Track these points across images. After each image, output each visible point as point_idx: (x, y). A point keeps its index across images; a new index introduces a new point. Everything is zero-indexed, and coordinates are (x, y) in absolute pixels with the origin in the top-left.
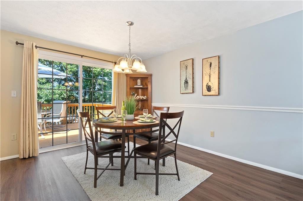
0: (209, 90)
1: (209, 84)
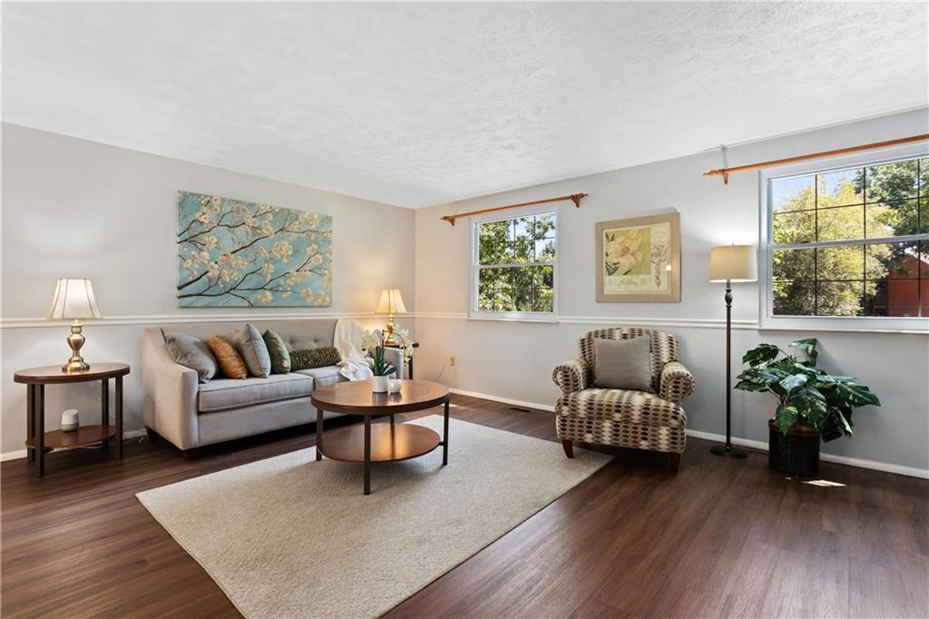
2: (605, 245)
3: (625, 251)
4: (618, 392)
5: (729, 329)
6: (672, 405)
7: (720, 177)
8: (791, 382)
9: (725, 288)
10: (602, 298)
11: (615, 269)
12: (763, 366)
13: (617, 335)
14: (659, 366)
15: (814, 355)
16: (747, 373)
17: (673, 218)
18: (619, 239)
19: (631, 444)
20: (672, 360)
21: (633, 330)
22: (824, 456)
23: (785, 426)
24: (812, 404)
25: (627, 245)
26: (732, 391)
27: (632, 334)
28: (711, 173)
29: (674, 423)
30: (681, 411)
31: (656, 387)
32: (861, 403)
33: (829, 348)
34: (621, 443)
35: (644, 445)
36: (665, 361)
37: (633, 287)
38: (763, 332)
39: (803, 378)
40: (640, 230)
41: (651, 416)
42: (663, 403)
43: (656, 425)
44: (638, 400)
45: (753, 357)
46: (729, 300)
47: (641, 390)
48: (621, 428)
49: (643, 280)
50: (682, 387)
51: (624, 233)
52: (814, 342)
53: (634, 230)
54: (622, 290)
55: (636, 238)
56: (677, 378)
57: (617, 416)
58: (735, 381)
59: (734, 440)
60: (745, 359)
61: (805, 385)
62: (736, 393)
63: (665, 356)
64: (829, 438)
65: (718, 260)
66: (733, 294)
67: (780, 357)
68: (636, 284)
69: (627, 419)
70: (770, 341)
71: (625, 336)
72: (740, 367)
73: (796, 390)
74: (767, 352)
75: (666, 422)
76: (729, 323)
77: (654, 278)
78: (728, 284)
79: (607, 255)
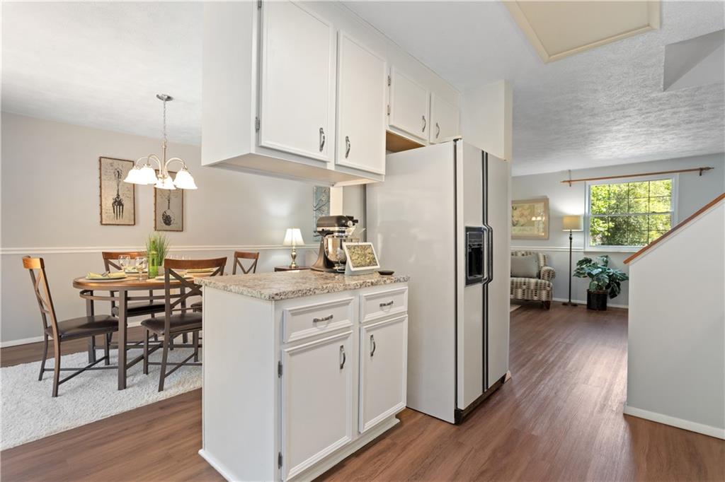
0: (167, 222)
1: (168, 214)
3: (522, 215)
4: (523, 279)
5: (571, 251)
6: (547, 282)
7: (568, 184)
8: (595, 272)
9: (569, 234)
11: (517, 224)
12: (584, 266)
13: (519, 254)
14: (539, 268)
15: (607, 262)
16: (578, 269)
17: (545, 201)
18: (519, 209)
19: (530, 298)
20: (545, 265)
21: (526, 252)
22: (609, 305)
23: (593, 289)
24: (603, 280)
25: (523, 212)
26: (572, 278)
27: (527, 253)
28: (564, 182)
29: (548, 289)
30: (551, 284)
31: (539, 276)
32: (623, 280)
33: (612, 259)
34: (526, 298)
35: (536, 298)
36: (542, 265)
37: (525, 233)
38: (585, 253)
39: (600, 270)
40: (530, 205)
41: (539, 286)
42: (543, 281)
43: (541, 290)
44: (533, 281)
45: (581, 263)
46: (571, 239)
47: (534, 278)
48: (526, 292)
49: (531, 229)
50: (551, 275)
51: (522, 207)
52: (607, 257)
53: (527, 206)
54: (520, 234)
55: (528, 209)
56: (549, 272)
57: (524, 287)
58: (573, 273)
59: (572, 301)
60: (578, 264)
61: (601, 273)
62: (573, 278)
63: (542, 263)
64: (612, 297)
65: (566, 221)
66: (573, 236)
67: (593, 262)
68: (527, 231)
69: (528, 288)
70: (588, 257)
71: (523, 255)
72: (575, 267)
73: (597, 275)
74: (587, 261)
75: (545, 289)
76: (571, 249)
77: (536, 228)
78: (571, 232)
79: (512, 217)
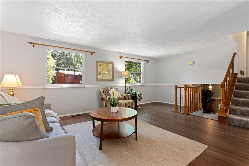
2: (98, 67)
10: (97, 80)
11: (101, 73)
18: (102, 66)
25: (104, 68)
40: (107, 65)
49: (107, 76)
51: (103, 65)
53: (105, 64)
54: (102, 78)
55: (106, 66)
68: (105, 77)
77: (109, 76)
79: (99, 69)
